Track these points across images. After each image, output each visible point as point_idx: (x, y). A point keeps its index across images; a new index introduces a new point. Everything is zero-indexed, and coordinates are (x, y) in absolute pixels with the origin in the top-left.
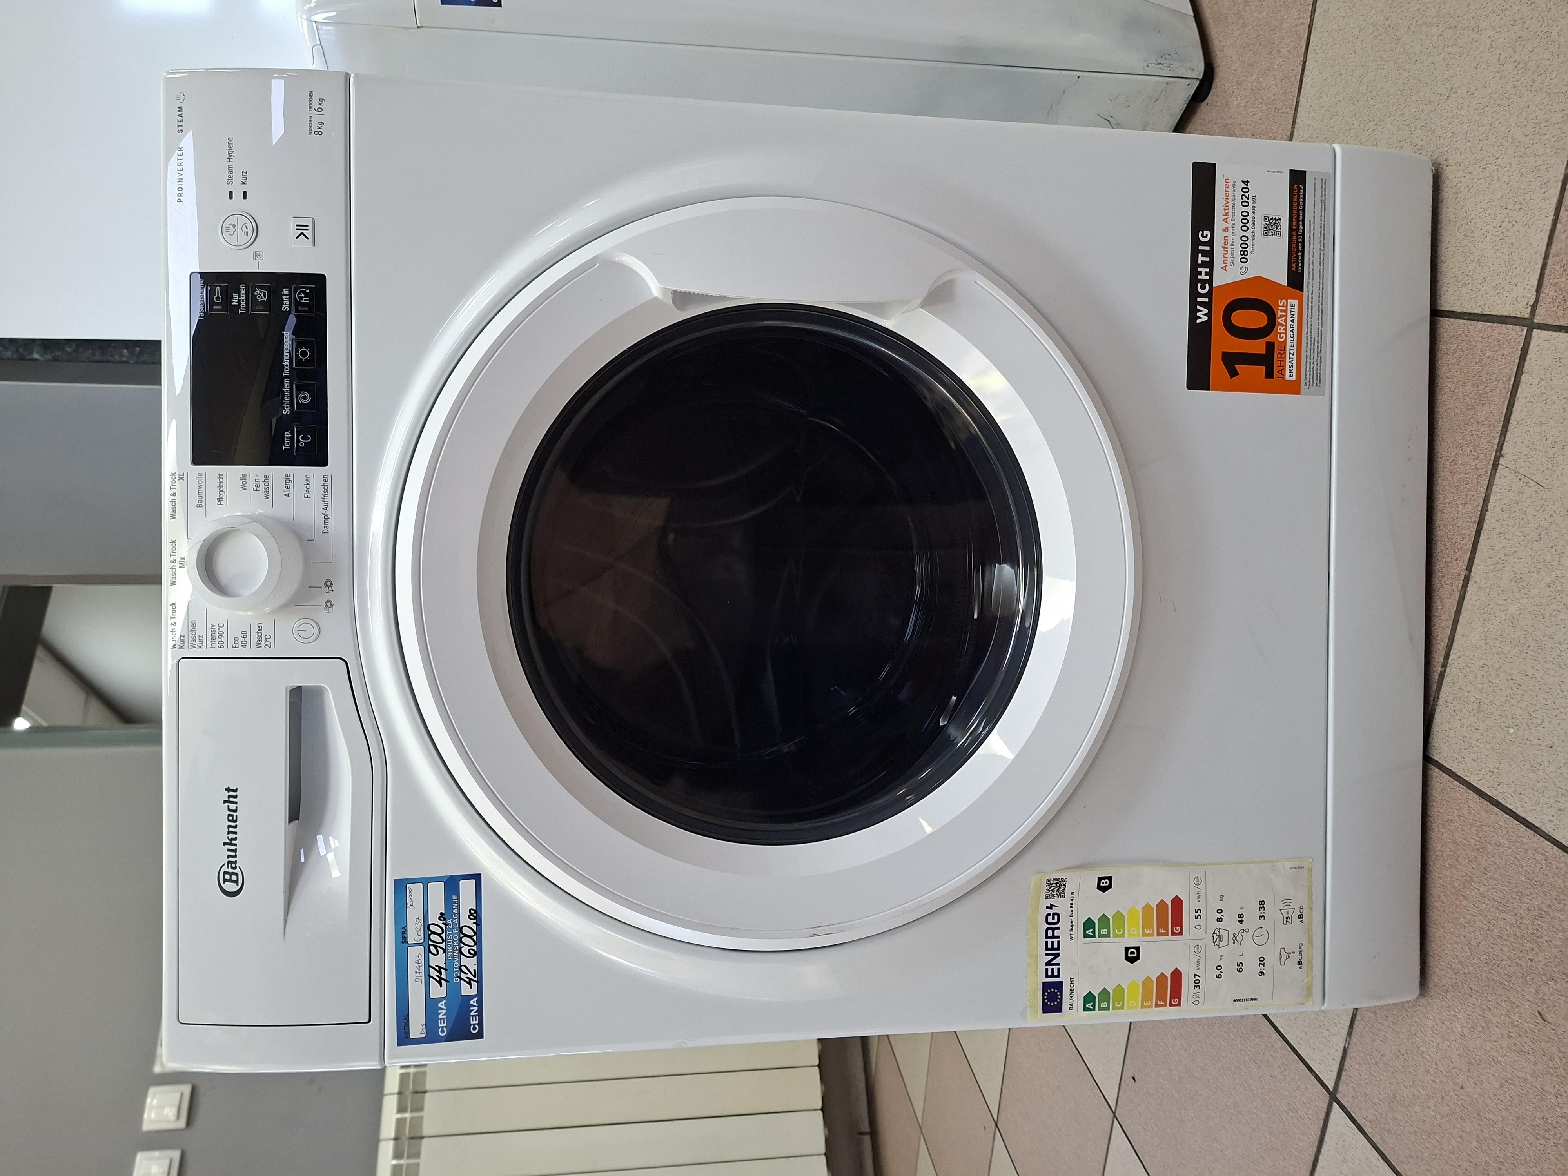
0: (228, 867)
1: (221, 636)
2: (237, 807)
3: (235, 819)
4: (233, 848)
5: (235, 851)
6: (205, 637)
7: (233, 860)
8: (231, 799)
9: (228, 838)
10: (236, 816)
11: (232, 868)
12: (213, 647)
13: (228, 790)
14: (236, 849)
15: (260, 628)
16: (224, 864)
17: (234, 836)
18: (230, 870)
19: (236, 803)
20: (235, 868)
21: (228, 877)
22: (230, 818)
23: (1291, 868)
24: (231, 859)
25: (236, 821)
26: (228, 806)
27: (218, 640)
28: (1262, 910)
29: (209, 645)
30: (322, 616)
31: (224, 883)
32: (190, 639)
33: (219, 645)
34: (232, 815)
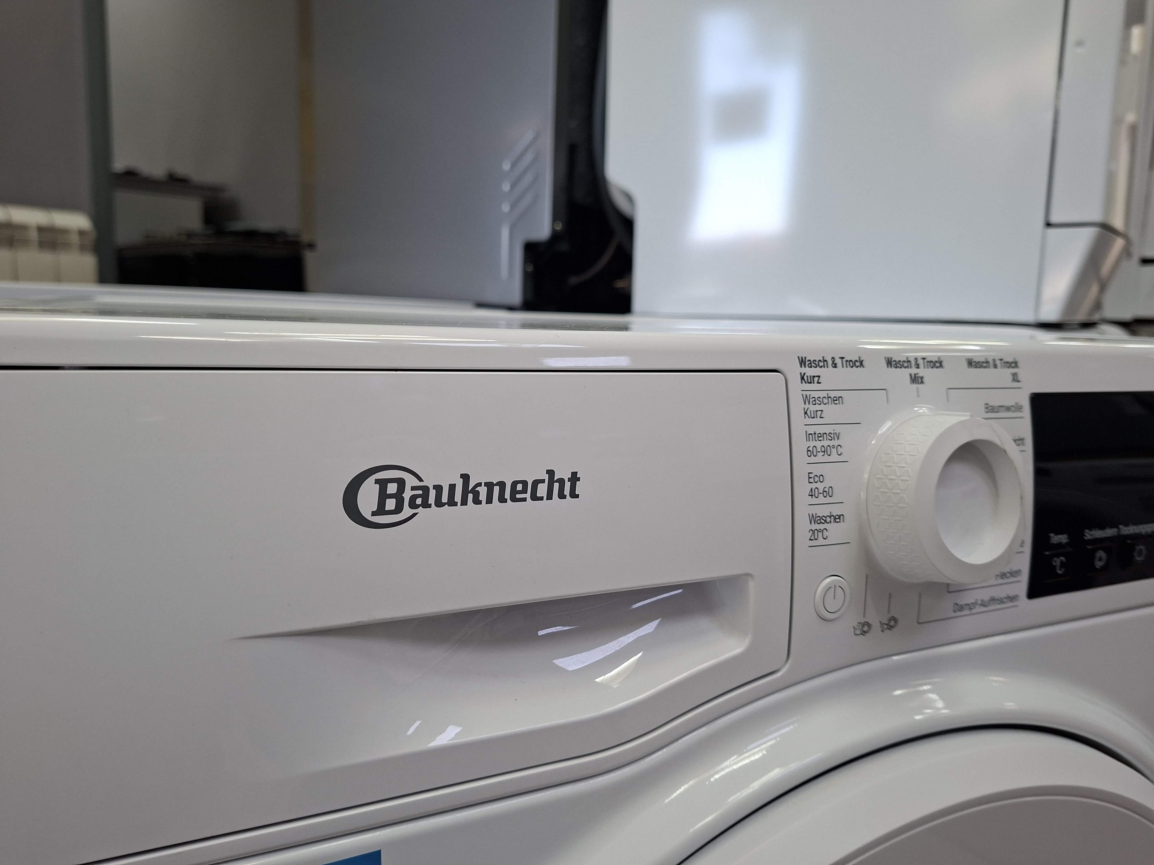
0: (413, 488)
1: (825, 451)
2: (541, 499)
3: (518, 496)
4: (458, 498)
5: (452, 503)
6: (821, 421)
7: (432, 500)
8: (556, 486)
9: (479, 484)
10: (524, 500)
11: (413, 498)
12: (809, 436)
13: (574, 478)
14: (456, 504)
15: (838, 518)
16: (421, 480)
17: (483, 497)
18: (407, 495)
19: (550, 497)
20: (413, 505)
21: (392, 488)
22: (519, 487)
24: (432, 494)
25: (514, 499)
26: (543, 481)
27: (819, 444)
29: (811, 430)
30: (852, 620)
31: (377, 481)
32: (816, 394)
33: (811, 449)
34: (524, 491)
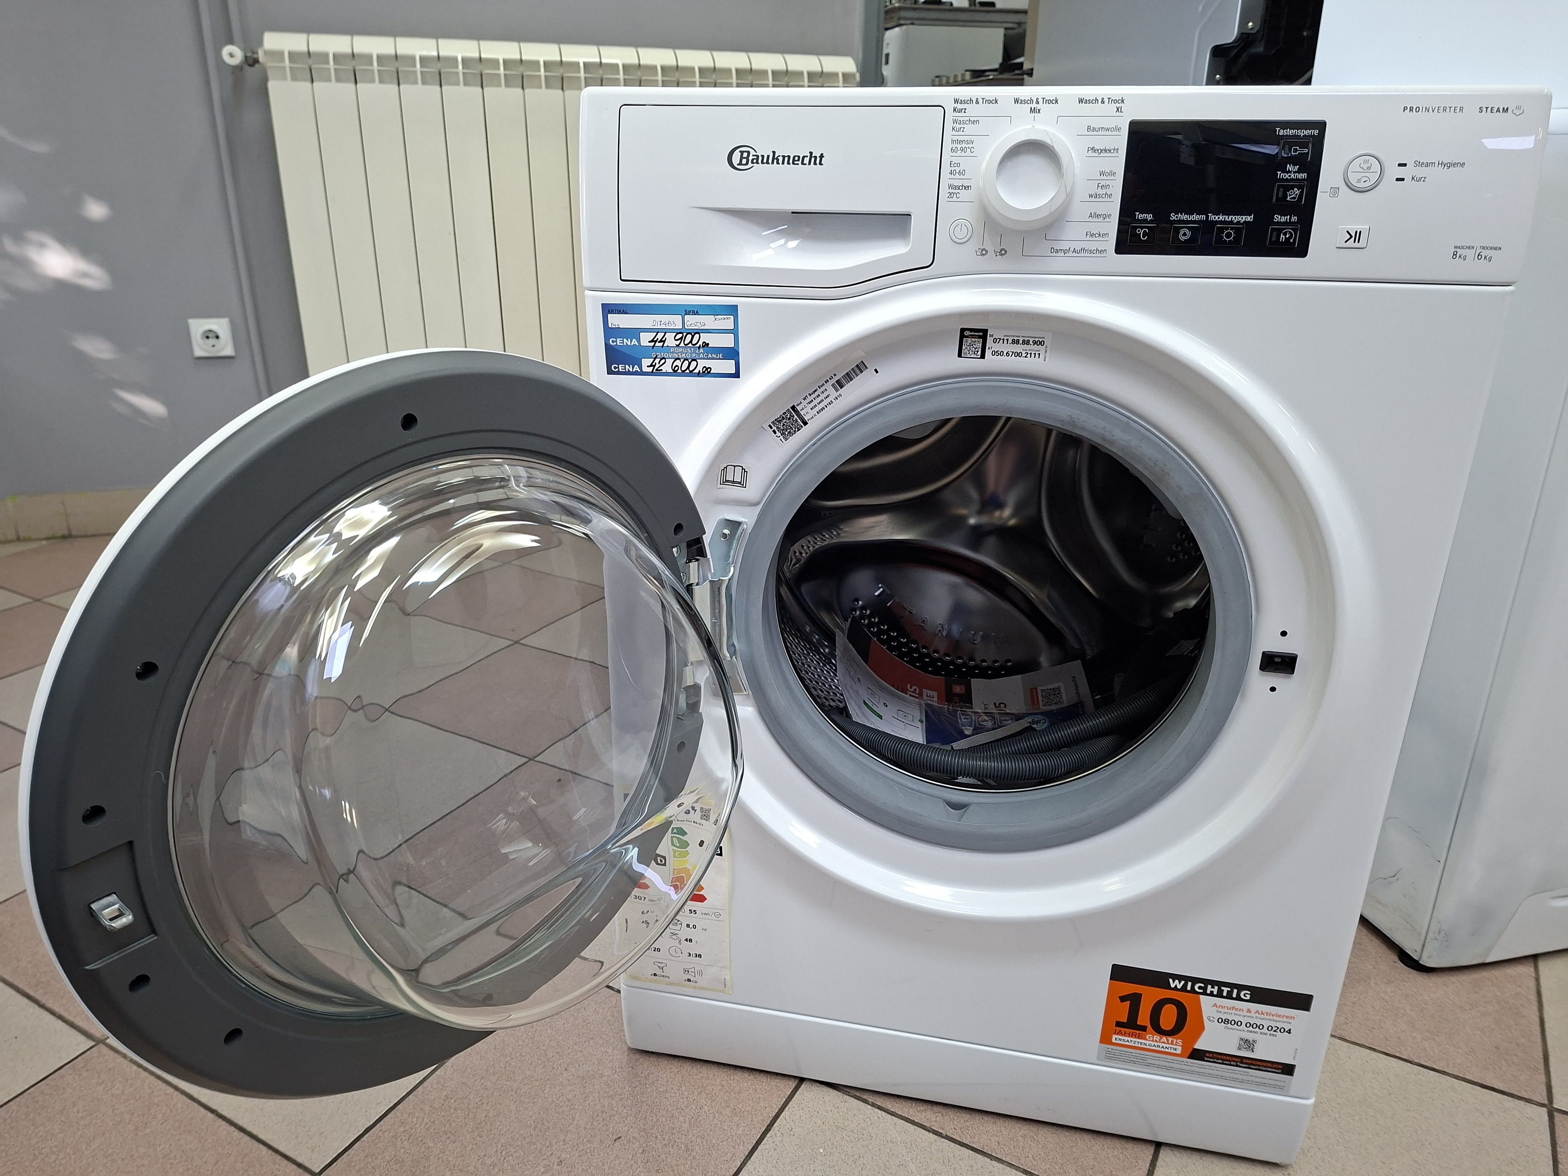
0: (753, 155)
1: (962, 150)
2: (806, 164)
3: (796, 162)
4: (770, 161)
5: (768, 163)
6: (963, 133)
7: (760, 161)
8: (813, 159)
9: (779, 156)
10: (798, 164)
11: (753, 160)
12: (953, 141)
13: (822, 156)
14: (769, 163)
15: (967, 188)
16: (756, 152)
17: (780, 161)
18: (751, 158)
19: (810, 163)
20: (752, 162)
21: (745, 155)
22: (796, 158)
23: (725, 979)
24: (760, 158)
25: (793, 163)
26: (807, 156)
27: (959, 146)
28: (694, 955)
29: (955, 138)
30: (974, 246)
31: (740, 151)
32: (962, 119)
33: (954, 148)
34: (798, 160)
